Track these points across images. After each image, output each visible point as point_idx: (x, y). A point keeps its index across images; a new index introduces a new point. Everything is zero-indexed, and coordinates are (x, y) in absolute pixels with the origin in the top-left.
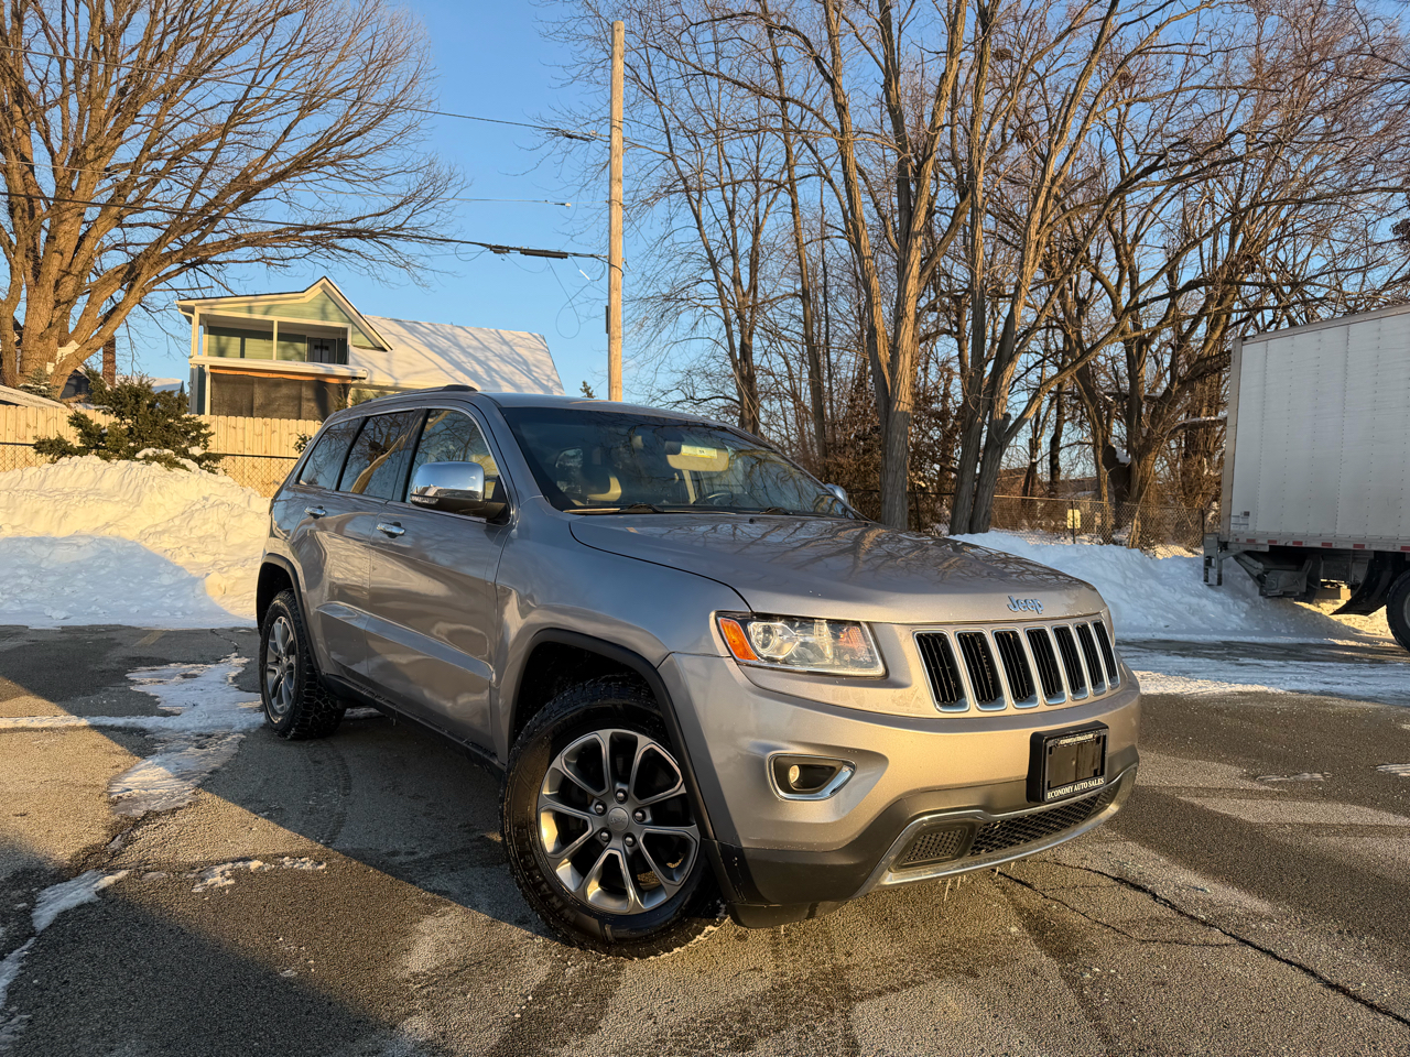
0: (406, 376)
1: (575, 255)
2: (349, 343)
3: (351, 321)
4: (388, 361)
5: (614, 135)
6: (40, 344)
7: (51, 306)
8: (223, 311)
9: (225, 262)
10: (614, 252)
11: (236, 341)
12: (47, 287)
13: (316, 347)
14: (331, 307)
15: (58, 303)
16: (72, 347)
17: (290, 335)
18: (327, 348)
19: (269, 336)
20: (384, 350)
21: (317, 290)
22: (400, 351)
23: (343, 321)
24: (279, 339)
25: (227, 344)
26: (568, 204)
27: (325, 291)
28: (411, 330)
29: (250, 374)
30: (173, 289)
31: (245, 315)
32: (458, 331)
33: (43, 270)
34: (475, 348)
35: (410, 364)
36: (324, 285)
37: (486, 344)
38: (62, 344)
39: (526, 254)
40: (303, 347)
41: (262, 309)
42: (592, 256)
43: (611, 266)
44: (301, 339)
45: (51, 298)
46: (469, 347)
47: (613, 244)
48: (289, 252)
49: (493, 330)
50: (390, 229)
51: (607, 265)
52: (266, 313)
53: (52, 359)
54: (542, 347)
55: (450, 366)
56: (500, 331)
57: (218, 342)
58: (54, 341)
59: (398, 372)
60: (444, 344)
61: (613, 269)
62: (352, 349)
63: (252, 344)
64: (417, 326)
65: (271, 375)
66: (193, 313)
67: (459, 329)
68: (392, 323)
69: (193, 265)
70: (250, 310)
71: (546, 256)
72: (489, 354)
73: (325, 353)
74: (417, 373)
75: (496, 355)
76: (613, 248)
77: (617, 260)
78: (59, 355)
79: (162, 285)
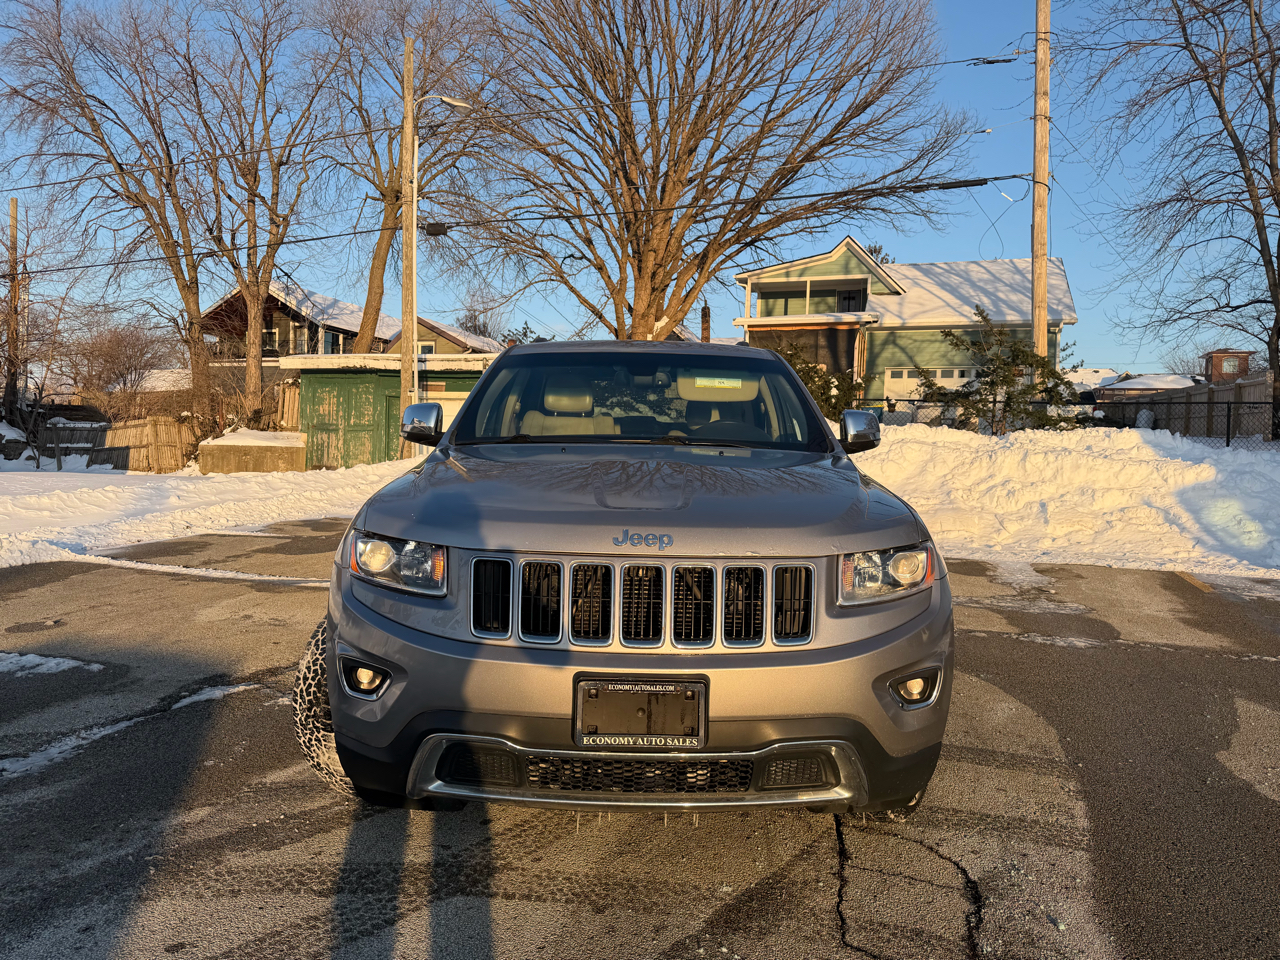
0: (914, 316)
1: (996, 179)
2: (869, 291)
3: (870, 272)
4: (900, 304)
5: (1039, 47)
6: (642, 321)
7: (649, 291)
8: (767, 279)
9: (775, 237)
10: (1038, 169)
11: (781, 302)
12: (646, 278)
13: (845, 299)
14: (854, 262)
15: (654, 290)
16: (665, 320)
17: (821, 291)
18: (854, 298)
19: (802, 295)
20: (898, 293)
21: (843, 249)
22: (913, 294)
23: (863, 273)
24: (811, 296)
25: (774, 305)
26: (989, 131)
27: (849, 248)
28: (926, 272)
29: (778, 329)
30: (738, 266)
31: (783, 280)
32: (973, 267)
33: (643, 265)
34: (986, 282)
35: (921, 304)
36: (848, 243)
37: (998, 275)
38: (657, 319)
39: (944, 188)
40: (831, 300)
41: (798, 272)
42: (1014, 177)
43: (1035, 182)
44: (831, 293)
45: (649, 286)
46: (980, 280)
47: (1037, 160)
48: (827, 219)
49: (1007, 260)
50: (909, 182)
51: (1031, 183)
52: (801, 275)
53: (651, 332)
54: (1058, 271)
55: (958, 301)
56: (1015, 260)
57: (767, 304)
58: (652, 318)
59: (907, 312)
60: (955, 280)
61: (1037, 185)
62: (871, 297)
63: (793, 303)
64: (933, 267)
65: (794, 328)
66: (746, 283)
67: (973, 265)
68: (911, 268)
69: (751, 243)
70: (787, 275)
71: (966, 186)
72: (999, 285)
73: (852, 303)
74: (924, 312)
75: (1006, 285)
76: (1037, 164)
77: (1043, 175)
78: (655, 328)
79: (729, 263)
